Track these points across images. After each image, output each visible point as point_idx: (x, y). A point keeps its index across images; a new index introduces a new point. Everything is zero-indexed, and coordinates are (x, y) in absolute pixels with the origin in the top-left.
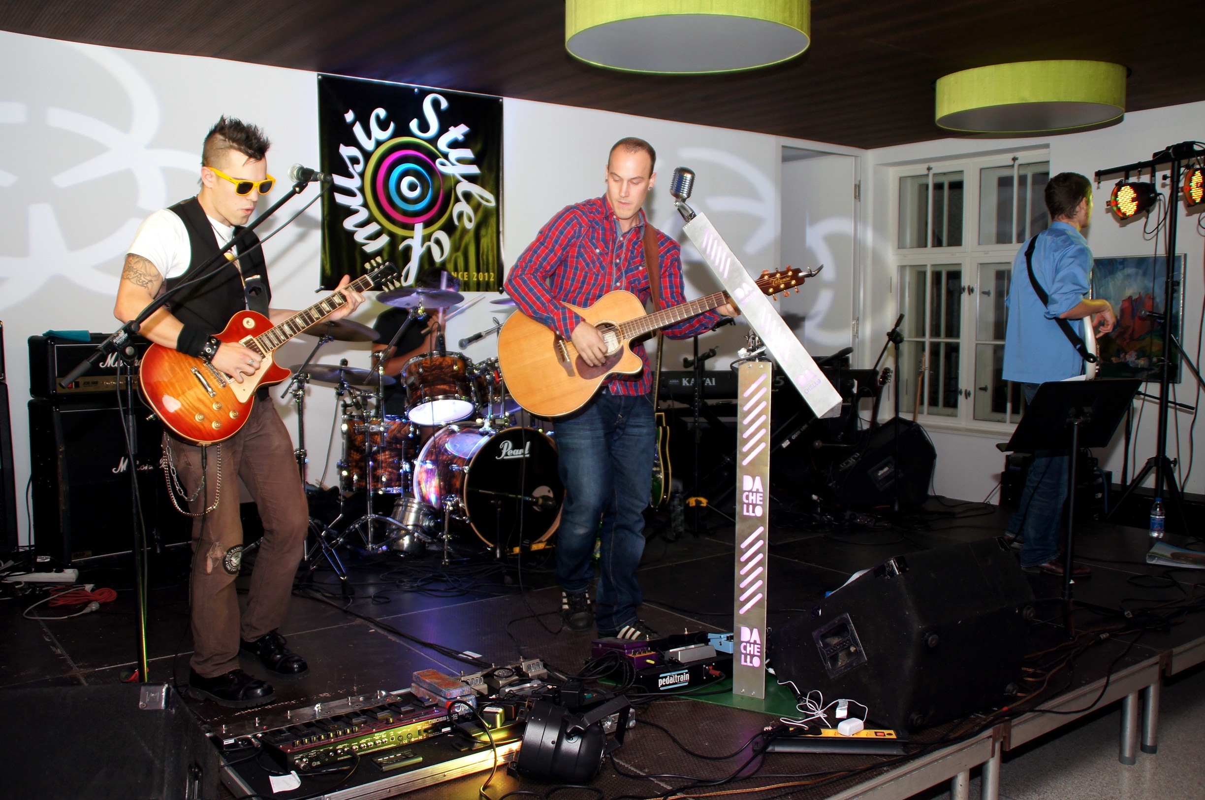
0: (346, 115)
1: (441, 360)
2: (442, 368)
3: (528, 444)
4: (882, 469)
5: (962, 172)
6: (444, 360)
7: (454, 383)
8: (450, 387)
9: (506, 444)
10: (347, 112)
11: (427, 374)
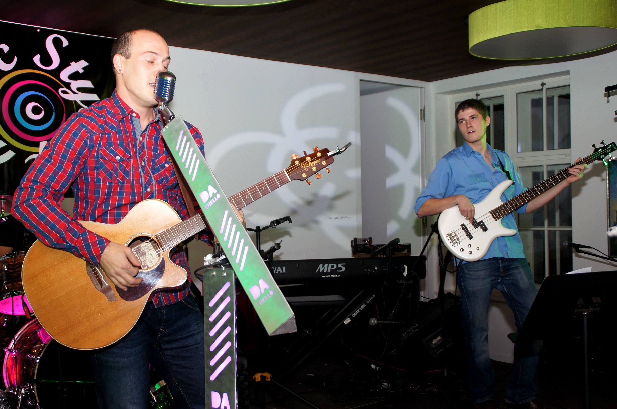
4: (435, 338)
5: (502, 96)
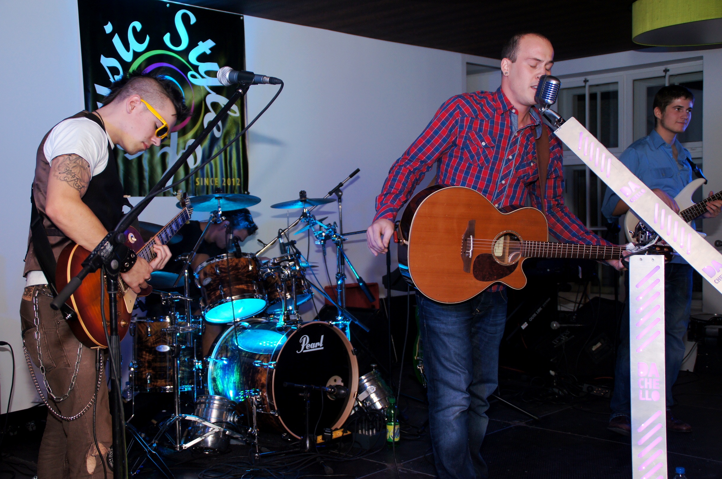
0: (105, 27)
1: (236, 261)
2: (240, 269)
3: (322, 337)
4: (595, 344)
5: (617, 83)
6: (239, 261)
7: (252, 283)
8: (248, 287)
9: (305, 339)
10: (106, 24)
11: (224, 275)
